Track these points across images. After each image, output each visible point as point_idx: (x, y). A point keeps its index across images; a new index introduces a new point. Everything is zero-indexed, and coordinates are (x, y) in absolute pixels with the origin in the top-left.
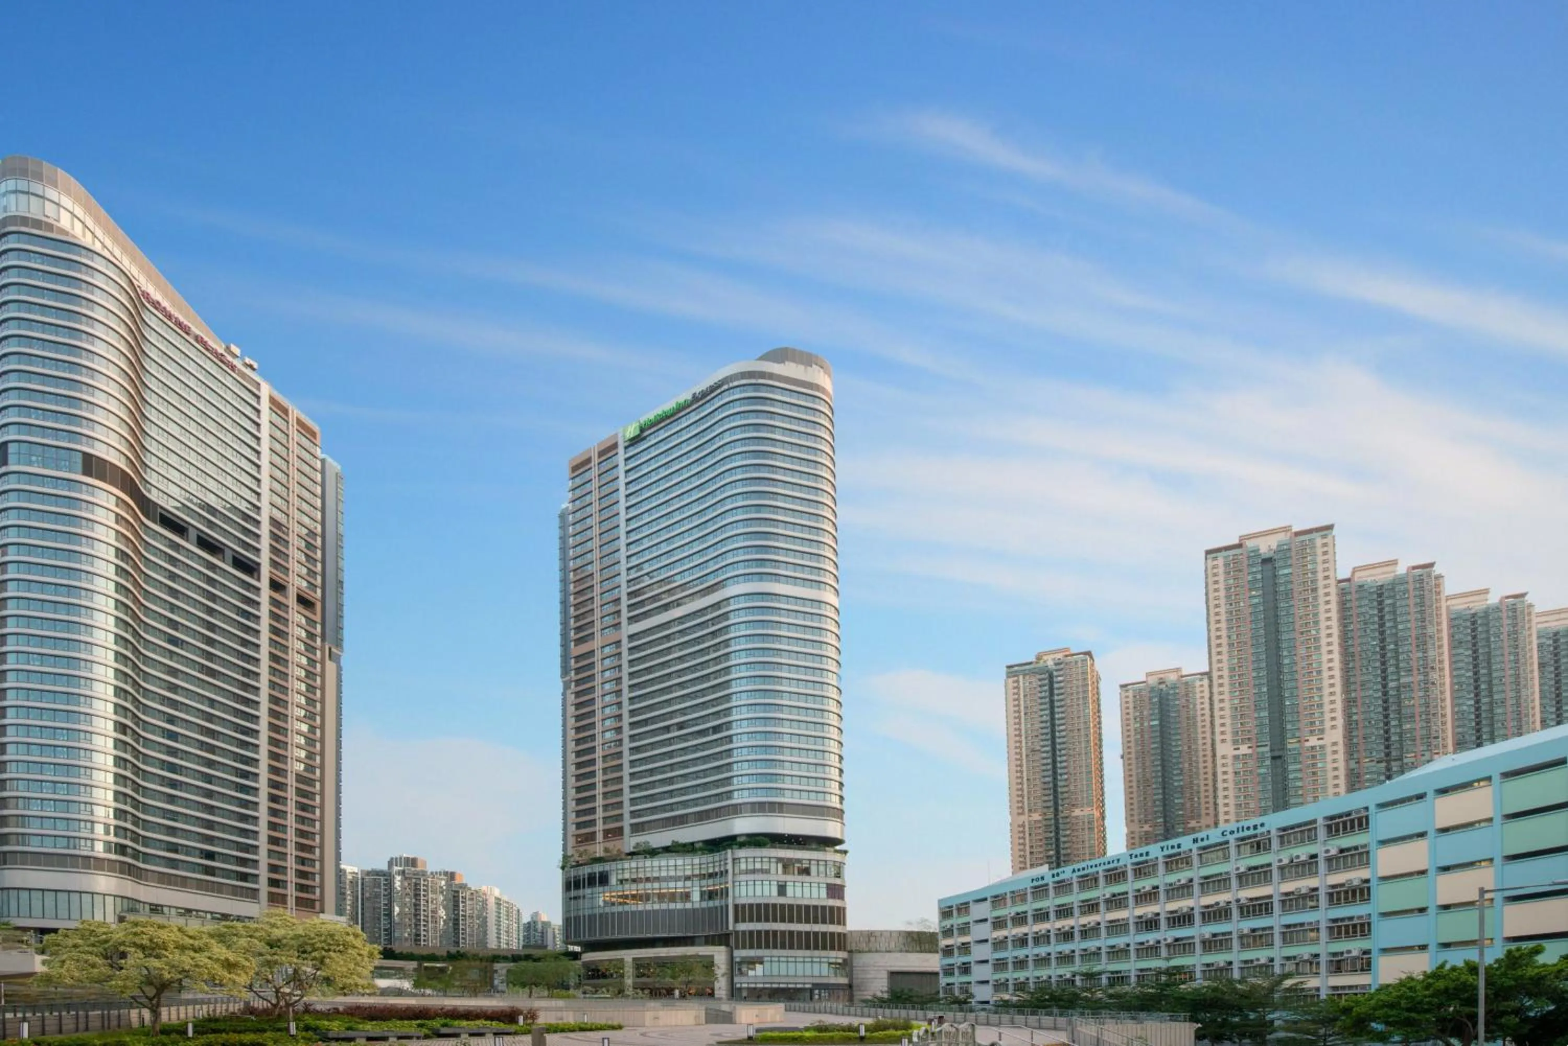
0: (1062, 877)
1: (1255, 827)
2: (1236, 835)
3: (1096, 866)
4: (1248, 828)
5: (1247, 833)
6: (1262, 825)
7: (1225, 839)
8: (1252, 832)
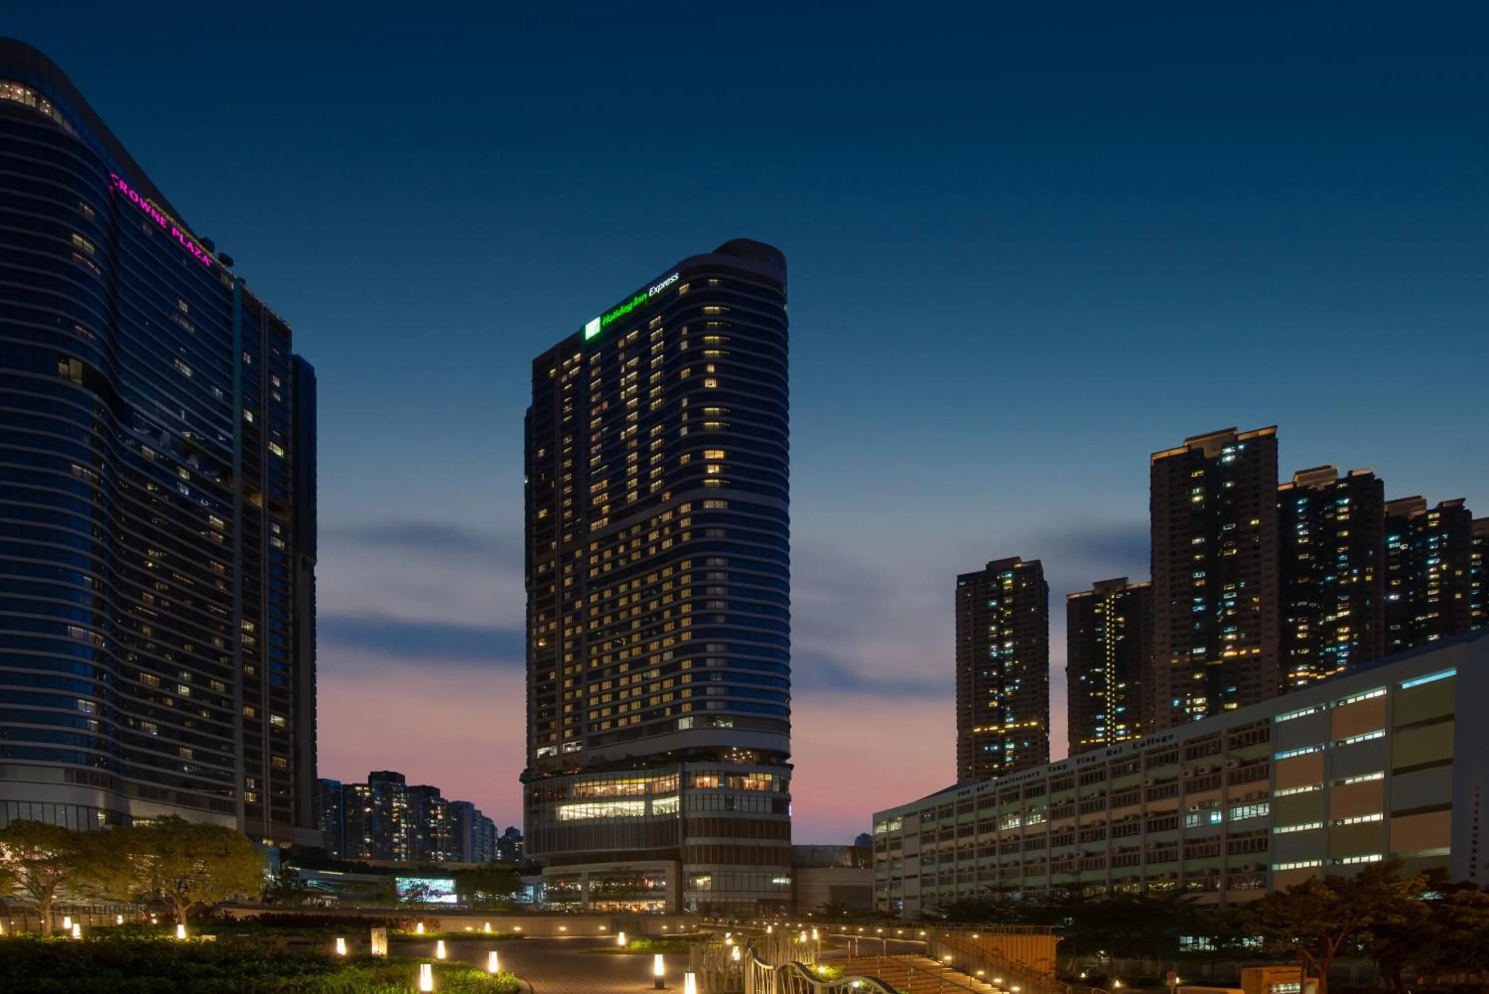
0: (986, 791)
1: (1164, 740)
2: (1147, 748)
3: (1017, 779)
4: (1158, 741)
5: (1155, 746)
6: (1171, 737)
7: (1135, 752)
8: (1161, 744)
